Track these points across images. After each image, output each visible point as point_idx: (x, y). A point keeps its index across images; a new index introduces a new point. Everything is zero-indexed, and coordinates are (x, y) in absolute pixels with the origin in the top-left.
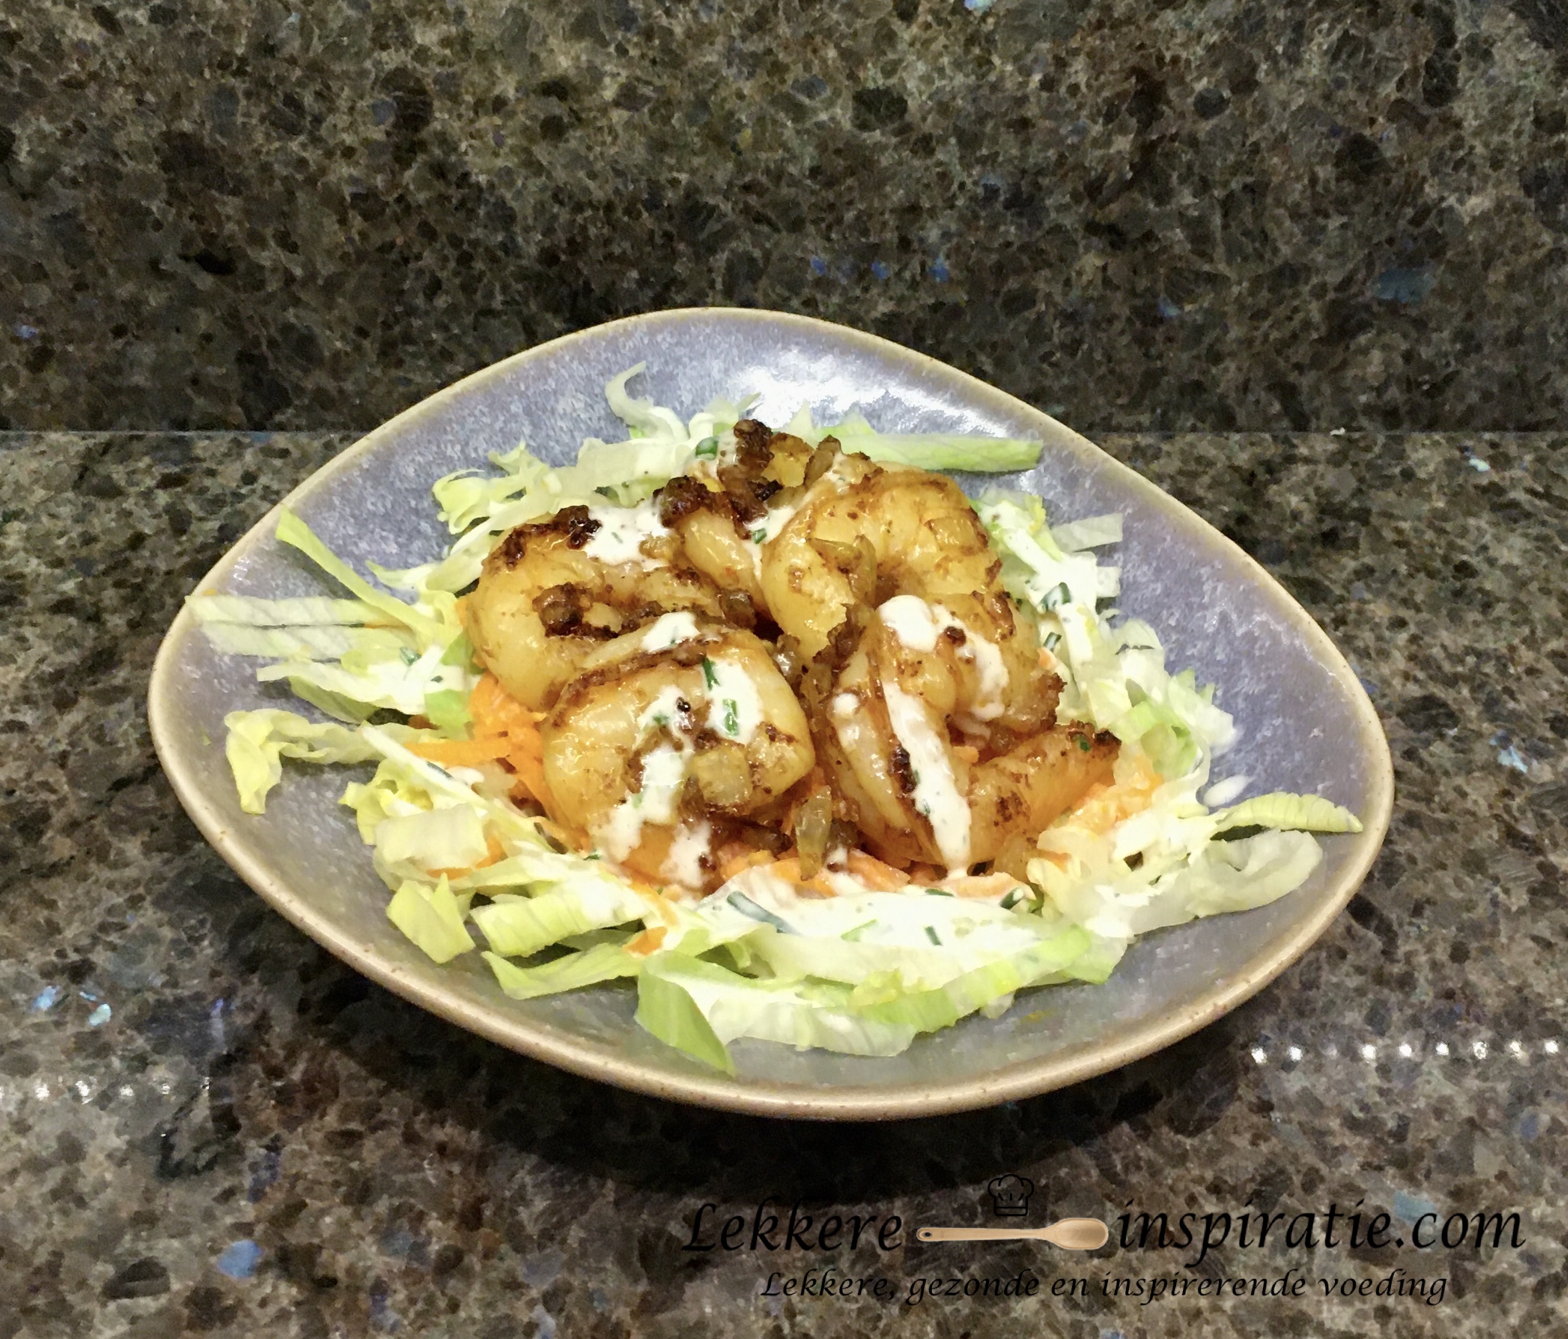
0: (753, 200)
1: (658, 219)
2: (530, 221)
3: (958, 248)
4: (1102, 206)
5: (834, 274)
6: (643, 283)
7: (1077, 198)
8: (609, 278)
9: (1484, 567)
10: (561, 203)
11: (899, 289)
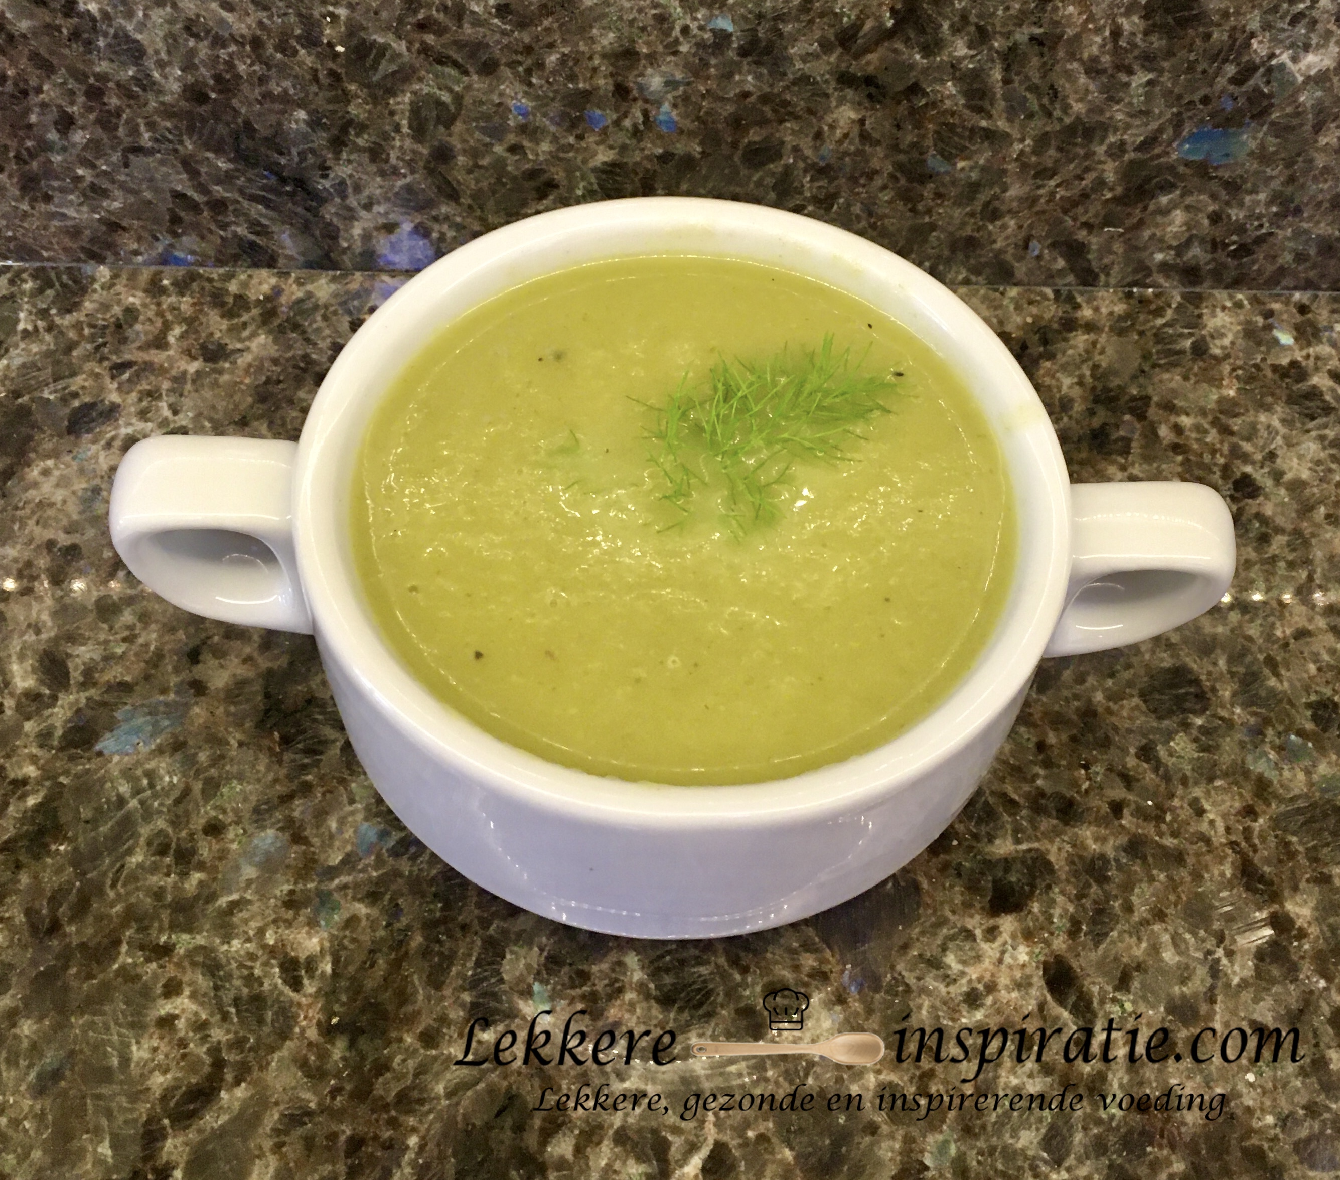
0: (430, 39)
1: (318, 55)
2: (163, 56)
3: (686, 98)
4: (857, 56)
5: (541, 121)
6: (314, 123)
7: (826, 46)
8: (273, 119)
9: (1268, 483)
10: (196, 36)
11: (621, 138)
